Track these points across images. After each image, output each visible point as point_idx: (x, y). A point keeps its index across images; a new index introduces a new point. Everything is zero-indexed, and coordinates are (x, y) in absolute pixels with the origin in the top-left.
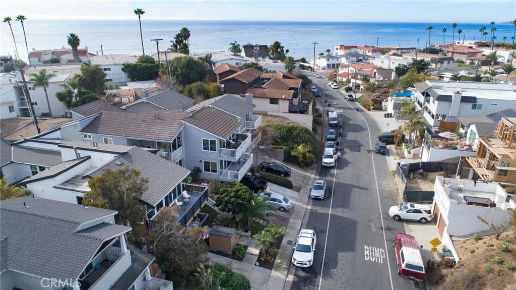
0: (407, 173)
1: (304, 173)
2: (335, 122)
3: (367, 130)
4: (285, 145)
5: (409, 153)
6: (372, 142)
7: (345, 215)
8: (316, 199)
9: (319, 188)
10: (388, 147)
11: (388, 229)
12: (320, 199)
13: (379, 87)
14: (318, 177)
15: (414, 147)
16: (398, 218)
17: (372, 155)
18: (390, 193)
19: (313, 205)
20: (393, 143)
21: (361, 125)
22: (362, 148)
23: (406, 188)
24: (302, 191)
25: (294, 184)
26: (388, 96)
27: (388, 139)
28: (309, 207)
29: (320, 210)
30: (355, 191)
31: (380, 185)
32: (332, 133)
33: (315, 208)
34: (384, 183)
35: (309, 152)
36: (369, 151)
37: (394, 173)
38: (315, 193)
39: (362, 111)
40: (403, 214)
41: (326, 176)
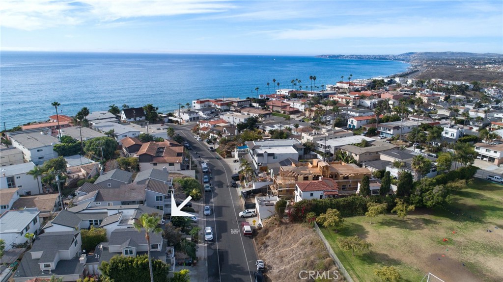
0: (246, 195)
1: (198, 204)
2: (206, 170)
3: (225, 173)
4: (185, 191)
5: (247, 185)
6: (228, 181)
7: (221, 220)
8: (207, 215)
9: (208, 210)
10: (237, 182)
11: (239, 222)
12: (209, 215)
13: (229, 141)
14: (205, 205)
15: (249, 182)
16: (243, 217)
17: (229, 189)
18: (239, 206)
19: (206, 218)
20: (239, 180)
21: (221, 169)
22: (224, 185)
23: (245, 203)
24: (200, 213)
25: (195, 210)
26: (234, 148)
27: (236, 178)
28: (205, 219)
29: (210, 220)
30: (224, 208)
31: (235, 204)
32: (206, 178)
33: (207, 219)
34: (236, 203)
35: (199, 192)
36: (228, 186)
37: (241, 196)
38: (206, 213)
39: (220, 159)
40: (244, 214)
41: (209, 203)
